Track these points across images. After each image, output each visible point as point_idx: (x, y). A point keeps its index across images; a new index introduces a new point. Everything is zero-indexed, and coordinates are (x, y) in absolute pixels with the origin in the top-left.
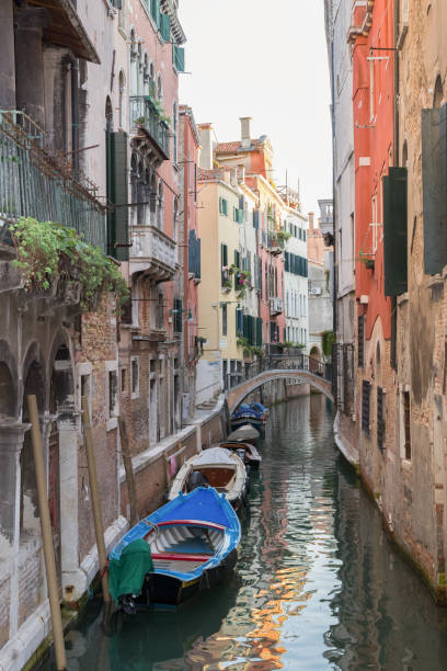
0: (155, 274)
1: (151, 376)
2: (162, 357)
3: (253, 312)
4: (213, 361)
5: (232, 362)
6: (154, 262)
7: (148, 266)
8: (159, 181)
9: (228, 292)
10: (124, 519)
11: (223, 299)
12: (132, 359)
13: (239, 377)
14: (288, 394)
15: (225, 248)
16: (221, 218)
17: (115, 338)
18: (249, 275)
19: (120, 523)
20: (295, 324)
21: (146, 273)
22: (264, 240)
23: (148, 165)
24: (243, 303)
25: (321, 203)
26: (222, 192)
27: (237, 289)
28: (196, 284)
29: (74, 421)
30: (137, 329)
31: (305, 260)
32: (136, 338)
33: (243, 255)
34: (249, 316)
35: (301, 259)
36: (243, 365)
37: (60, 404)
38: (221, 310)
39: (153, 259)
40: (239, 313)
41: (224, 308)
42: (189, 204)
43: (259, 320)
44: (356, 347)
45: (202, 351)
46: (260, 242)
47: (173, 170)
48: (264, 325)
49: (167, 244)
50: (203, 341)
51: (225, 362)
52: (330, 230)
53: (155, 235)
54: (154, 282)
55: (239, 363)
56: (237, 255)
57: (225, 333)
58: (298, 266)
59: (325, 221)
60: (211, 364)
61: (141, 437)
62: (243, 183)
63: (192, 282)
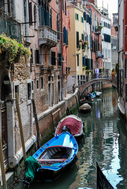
0: (49, 45)
1: (49, 82)
2: (53, 75)
3: (89, 57)
4: (74, 76)
5: (81, 76)
6: (48, 40)
7: (46, 42)
8: (50, 8)
9: (79, 50)
10: (35, 136)
11: (77, 52)
12: (41, 76)
13: (84, 82)
14: (103, 87)
15: (78, 33)
16: (76, 21)
17: (30, 71)
18: (88, 43)
19: (33, 138)
20: (106, 61)
21: (46, 44)
22: (93, 29)
23: (45, 2)
24: (85, 54)
25: (114, 14)
26: (77, 11)
27: (83, 48)
28: (66, 47)
29: (12, 103)
30: (43, 65)
31: (110, 36)
32: (42, 69)
33: (85, 36)
34: (87, 59)
35: (108, 35)
36: (85, 77)
37: (7, 97)
38: (77, 57)
39: (48, 39)
40: (83, 58)
41: (78, 56)
42: (63, 17)
43: (92, 60)
44: (124, 71)
45: (69, 72)
46: (92, 30)
47: (56, 3)
48: (94, 61)
49: (53, 33)
50: (69, 69)
51: (78, 76)
52: (116, 25)
53: (48, 30)
54: (49, 48)
55: (84, 76)
56: (83, 35)
57: (78, 65)
58: (107, 38)
59: (115, 22)
60: (73, 77)
61: (45, 105)
62: (85, 7)
63: (65, 47)
